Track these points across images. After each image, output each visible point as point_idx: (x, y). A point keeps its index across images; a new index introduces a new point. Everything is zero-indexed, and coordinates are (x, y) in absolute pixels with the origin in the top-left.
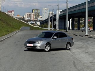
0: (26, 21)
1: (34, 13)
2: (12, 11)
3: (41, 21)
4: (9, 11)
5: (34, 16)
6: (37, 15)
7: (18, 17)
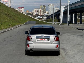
0: (34, 16)
1: (41, 9)
2: (22, 8)
3: (48, 16)
4: (20, 7)
5: (41, 12)
6: (44, 11)
7: (28, 12)
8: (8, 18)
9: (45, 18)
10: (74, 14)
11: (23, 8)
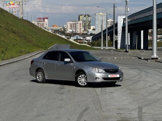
0: (67, 35)
1: (81, 22)
2: (44, 19)
3: (94, 34)
4: (40, 19)
5: (82, 27)
6: (87, 25)
7: (55, 28)
8: (18, 39)
9: (89, 38)
10: (142, 32)
11: (46, 20)
